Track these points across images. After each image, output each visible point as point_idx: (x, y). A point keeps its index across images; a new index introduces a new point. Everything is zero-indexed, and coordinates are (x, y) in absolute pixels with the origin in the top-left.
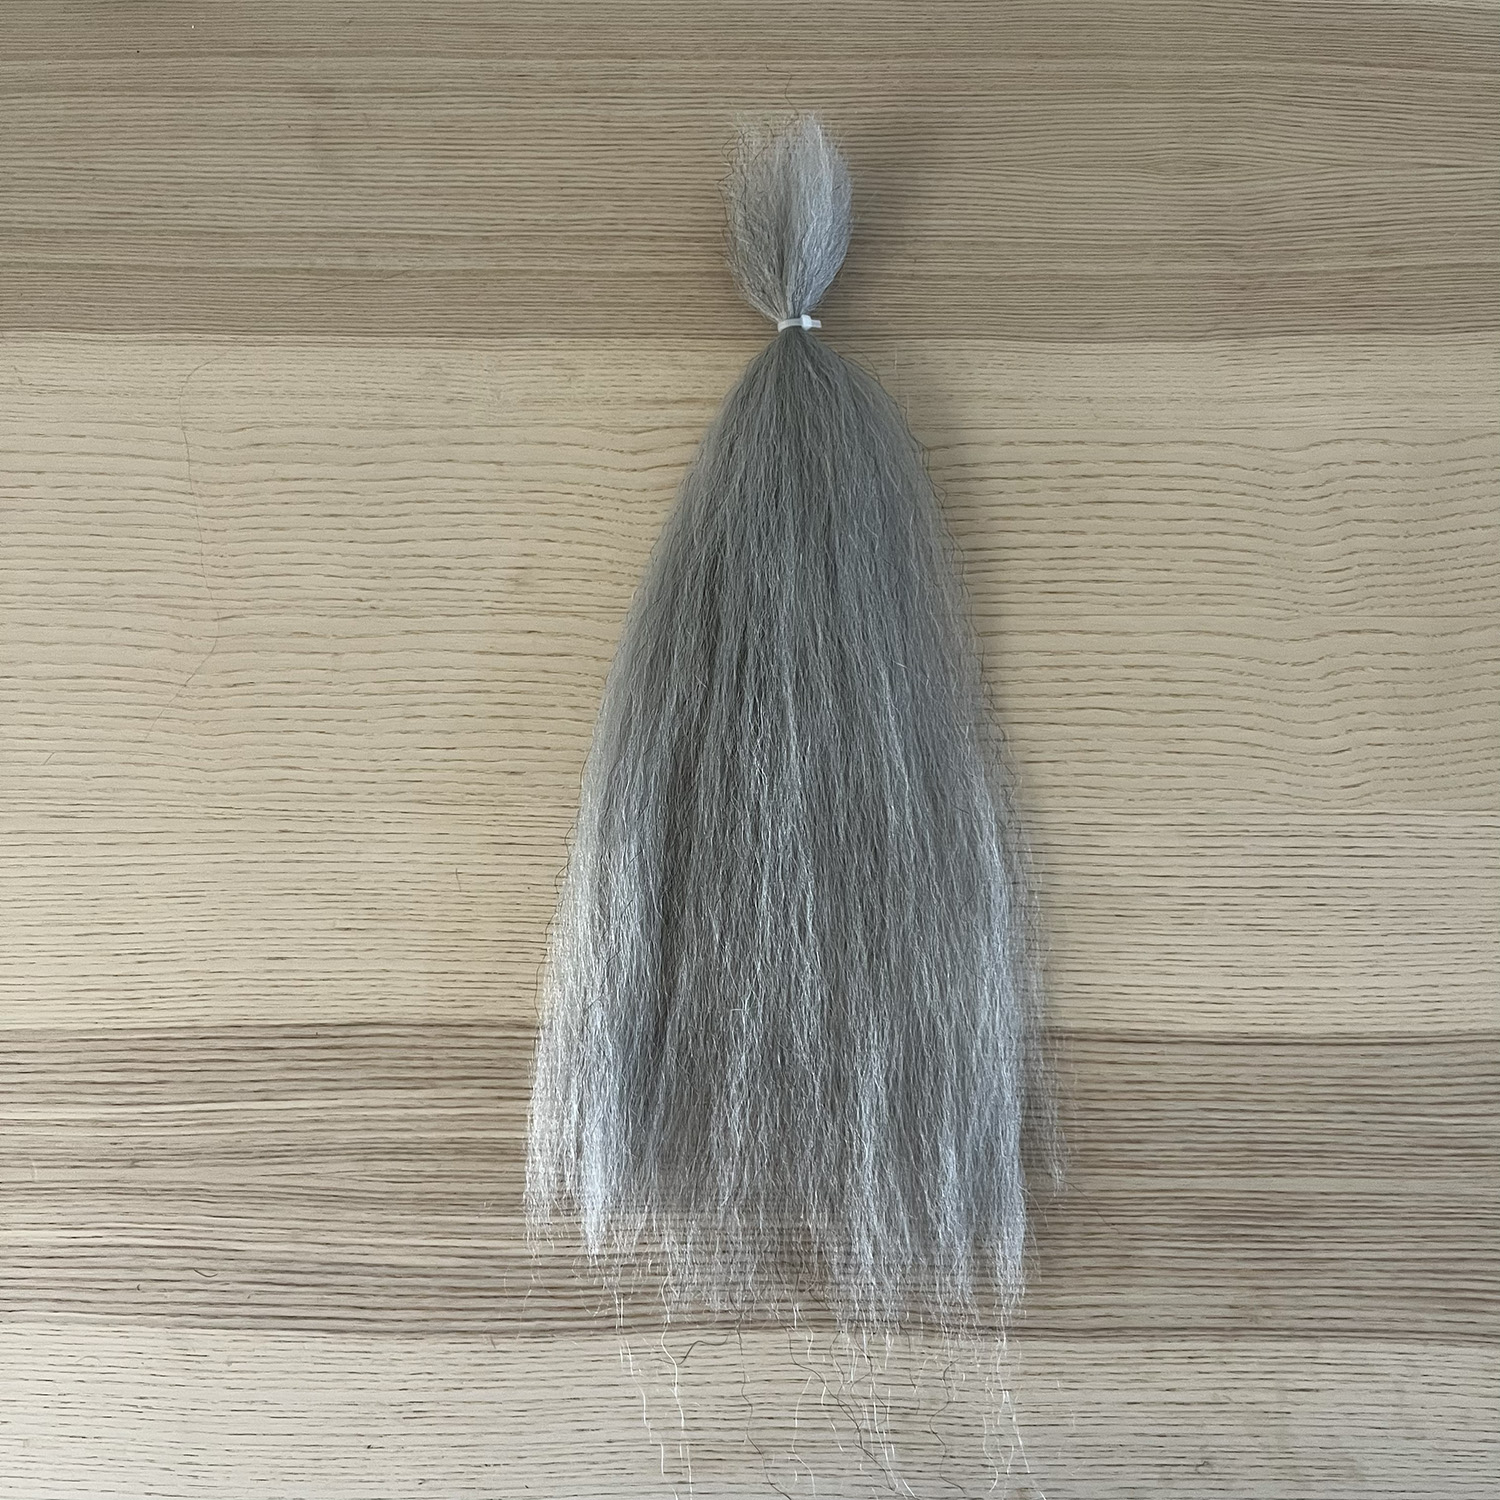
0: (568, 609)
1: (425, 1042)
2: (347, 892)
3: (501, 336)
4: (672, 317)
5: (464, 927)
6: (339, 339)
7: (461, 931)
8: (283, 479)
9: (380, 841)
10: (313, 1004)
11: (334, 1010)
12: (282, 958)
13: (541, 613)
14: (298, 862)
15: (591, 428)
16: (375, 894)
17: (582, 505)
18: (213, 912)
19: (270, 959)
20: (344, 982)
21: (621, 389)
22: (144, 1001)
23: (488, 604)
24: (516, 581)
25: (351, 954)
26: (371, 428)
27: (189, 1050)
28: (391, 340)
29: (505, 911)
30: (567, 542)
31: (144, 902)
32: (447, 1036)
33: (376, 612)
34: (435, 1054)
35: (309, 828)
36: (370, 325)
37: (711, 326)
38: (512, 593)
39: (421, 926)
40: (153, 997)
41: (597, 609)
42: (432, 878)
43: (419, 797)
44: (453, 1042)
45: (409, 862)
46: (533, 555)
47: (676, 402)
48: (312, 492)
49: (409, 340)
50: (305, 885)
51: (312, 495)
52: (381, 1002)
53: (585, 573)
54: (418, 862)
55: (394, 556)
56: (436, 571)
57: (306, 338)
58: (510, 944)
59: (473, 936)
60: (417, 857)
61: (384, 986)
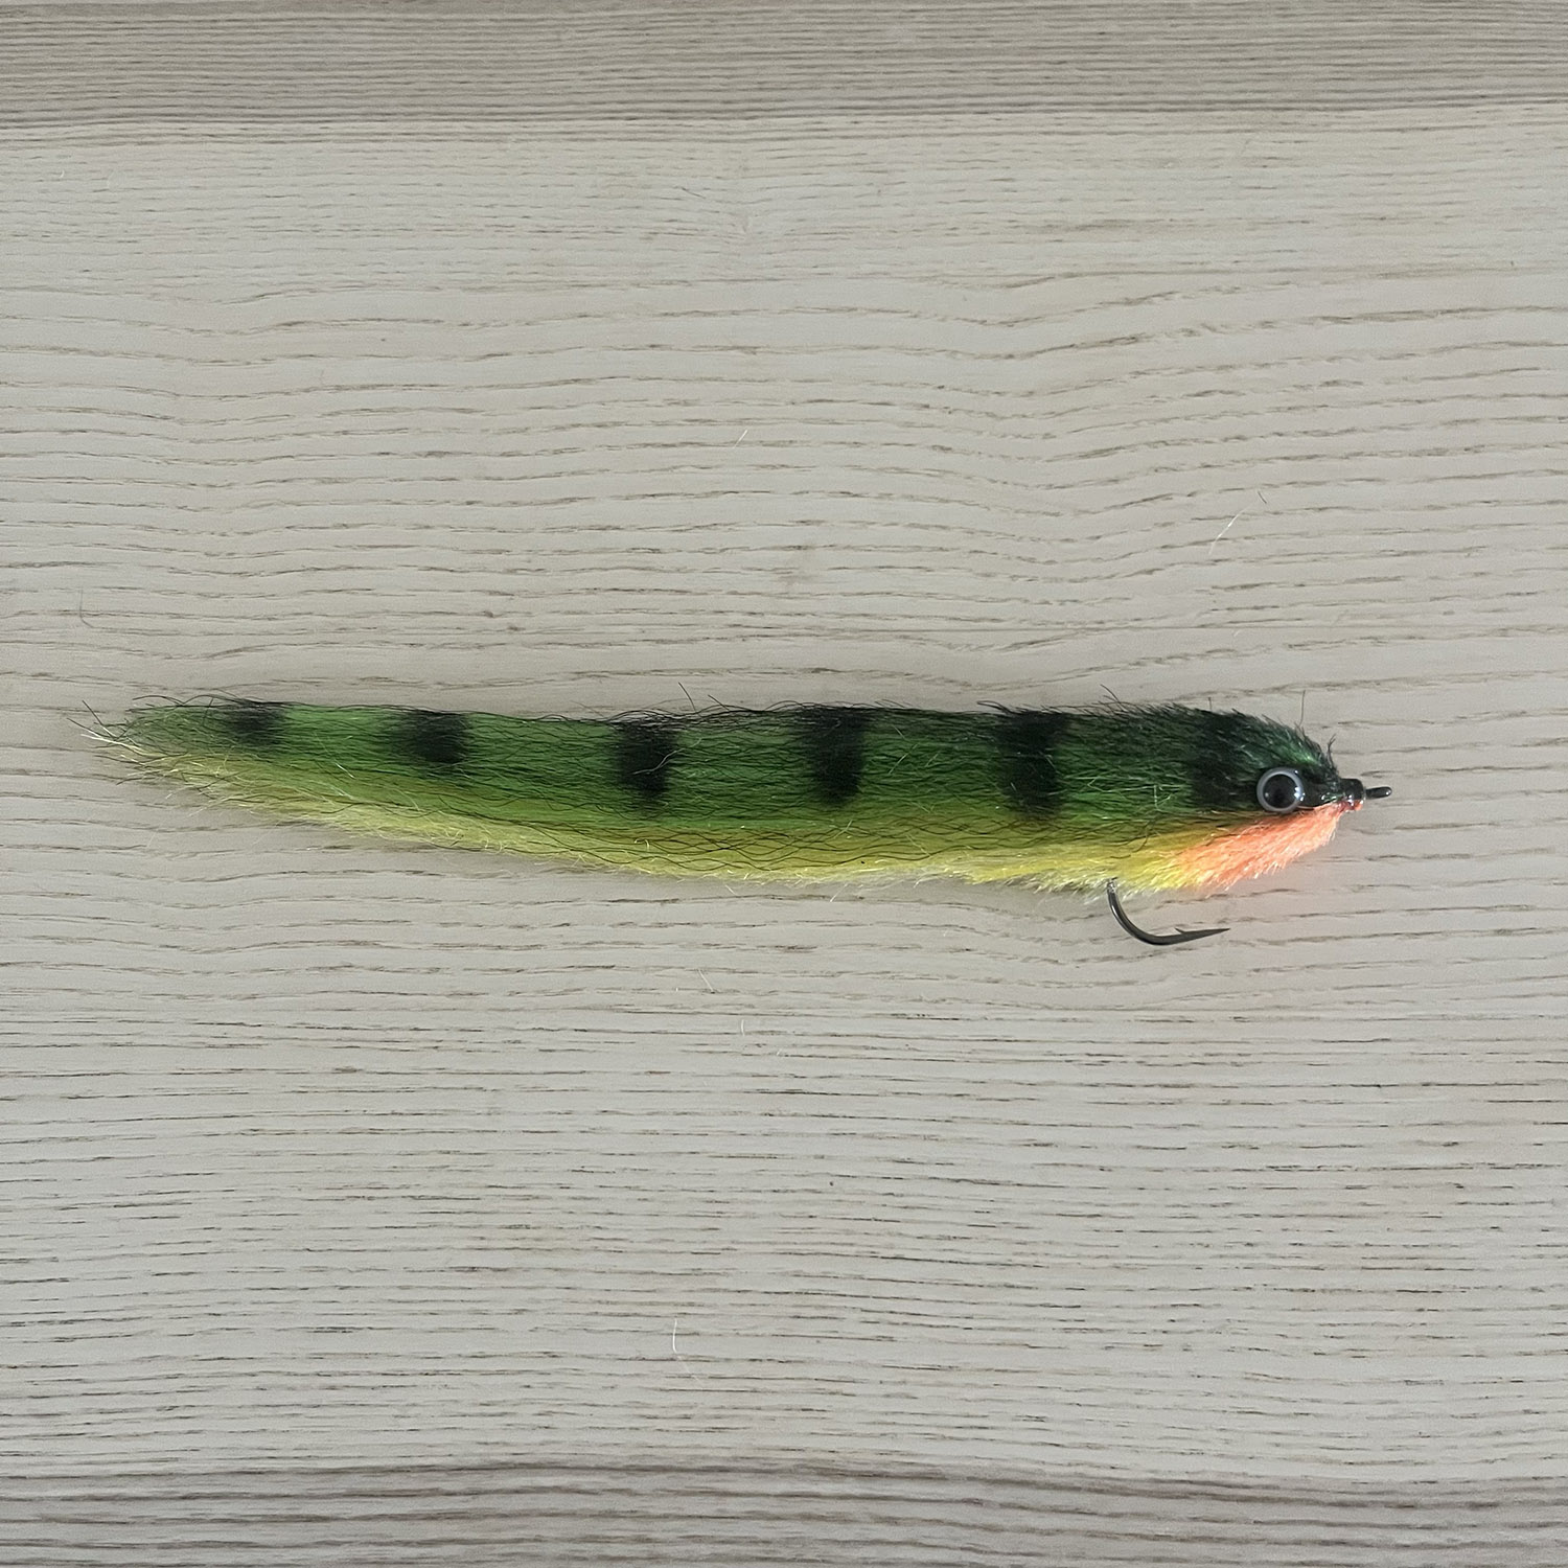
0: (889, 625)
1: (633, 1504)
2: (470, 1192)
3: (747, 114)
4: (1072, 72)
5: (706, 1263)
6: (442, 127)
7: (697, 1272)
8: (339, 388)
9: (535, 1089)
10: (406, 1424)
11: (449, 1437)
12: (344, 1330)
13: (836, 633)
14: (373, 1132)
15: (922, 279)
16: (527, 1198)
17: (909, 425)
18: (208, 1235)
19: (320, 1330)
20: (465, 1378)
21: (979, 207)
22: (69, 1420)
23: (734, 618)
24: (787, 574)
25: (479, 1321)
26: (503, 290)
27: (158, 1522)
28: (540, 126)
29: (785, 1231)
30: (881, 497)
31: (70, 1216)
32: (678, 1493)
33: (516, 636)
34: (657, 1530)
35: (394, 1062)
36: (499, 100)
37: (1146, 88)
38: (780, 596)
39: (619, 1262)
40: (88, 1411)
41: (946, 624)
42: (635, 1163)
43: (608, 999)
44: (692, 1506)
45: (593, 1130)
46: (819, 522)
47: (1083, 228)
48: (392, 410)
49: (574, 125)
50: (385, 1180)
51: (391, 417)
52: (544, 1421)
53: (919, 554)
54: (608, 1131)
55: (553, 530)
56: (633, 556)
57: (379, 127)
58: (799, 1300)
59: (722, 1283)
60: (608, 1121)
61: (551, 1386)
